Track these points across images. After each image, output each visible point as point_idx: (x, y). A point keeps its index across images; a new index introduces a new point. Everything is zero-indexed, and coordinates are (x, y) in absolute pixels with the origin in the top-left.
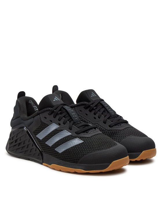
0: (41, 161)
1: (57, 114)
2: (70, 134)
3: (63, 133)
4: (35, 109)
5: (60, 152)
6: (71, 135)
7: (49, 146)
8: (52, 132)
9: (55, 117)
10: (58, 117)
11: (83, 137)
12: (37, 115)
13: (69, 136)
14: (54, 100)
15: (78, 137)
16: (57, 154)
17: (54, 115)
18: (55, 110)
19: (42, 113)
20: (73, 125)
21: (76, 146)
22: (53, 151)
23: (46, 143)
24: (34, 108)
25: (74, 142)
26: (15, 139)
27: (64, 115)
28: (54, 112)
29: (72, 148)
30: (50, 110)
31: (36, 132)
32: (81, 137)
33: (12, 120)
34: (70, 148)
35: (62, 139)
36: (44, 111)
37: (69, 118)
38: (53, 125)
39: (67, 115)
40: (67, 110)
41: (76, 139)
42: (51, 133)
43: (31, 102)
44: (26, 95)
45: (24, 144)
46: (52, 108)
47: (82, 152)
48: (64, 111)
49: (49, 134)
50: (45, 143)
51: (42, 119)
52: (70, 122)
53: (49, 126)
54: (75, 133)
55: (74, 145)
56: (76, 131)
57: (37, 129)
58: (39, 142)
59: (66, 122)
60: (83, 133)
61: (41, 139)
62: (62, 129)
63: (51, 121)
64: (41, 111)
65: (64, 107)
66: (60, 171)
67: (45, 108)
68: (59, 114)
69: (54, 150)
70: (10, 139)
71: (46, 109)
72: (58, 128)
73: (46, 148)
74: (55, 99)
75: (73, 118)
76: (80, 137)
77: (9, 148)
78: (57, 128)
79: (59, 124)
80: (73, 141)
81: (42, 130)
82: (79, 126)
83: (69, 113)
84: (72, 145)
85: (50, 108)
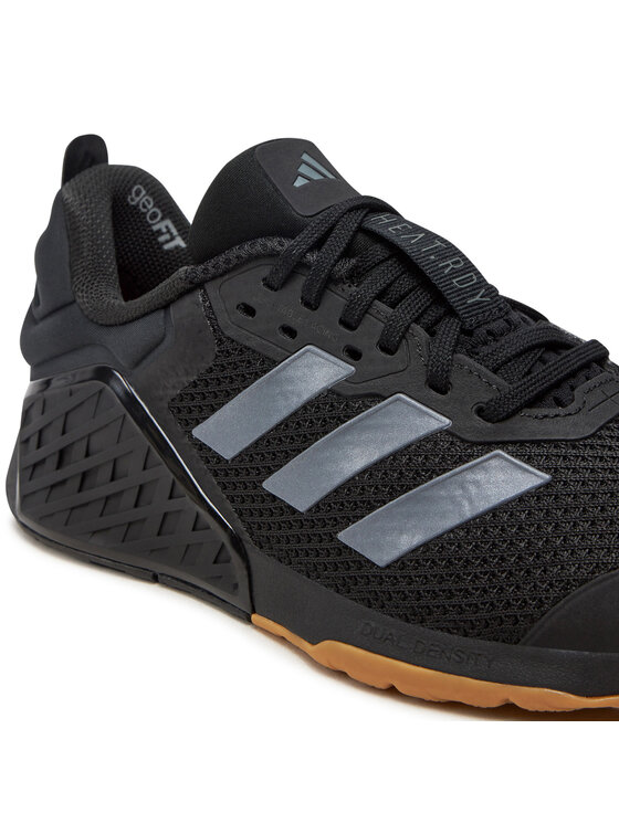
0: (241, 601)
1: (331, 281)
2: (439, 422)
3: (387, 421)
4: (167, 242)
5: (382, 557)
6: (448, 432)
7: (294, 511)
8: (304, 407)
9: (311, 304)
10: (335, 301)
11: (538, 443)
12: (188, 291)
13: (432, 438)
14: (300, 182)
15: (502, 444)
16: (352, 573)
17: (307, 288)
18: (311, 249)
19: (222, 275)
20: (454, 352)
21: (494, 511)
22: (325, 545)
23: (271, 485)
24: (159, 233)
25: (477, 483)
26: (54, 442)
27: (381, 284)
28: (307, 266)
29: (466, 526)
30: (273, 255)
31: (187, 403)
32: (522, 443)
33: (31, 319)
34: (452, 531)
35: (382, 461)
36: (235, 261)
37: (421, 299)
38: (310, 359)
39: (406, 283)
40: (396, 240)
41: (494, 463)
42: (295, 414)
43: (141, 199)
44: (114, 159)
45: (112, 479)
46: (287, 243)
47: (554, 564)
48: (378, 252)
49: (285, 424)
50: (257, 485)
51: (223, 320)
52: (431, 331)
53: (275, 363)
54: (480, 412)
55: (483, 506)
56: (485, 397)
57: (195, 384)
58: (216, 475)
59: (403, 337)
60: (536, 411)
61: (228, 453)
62: (375, 386)
63: (290, 332)
64: (210, 265)
65: (374, 227)
66: (391, 691)
67: (241, 242)
68: (340, 280)
69: (332, 538)
70: (23, 442)
71: (246, 249)
72: (349, 380)
73: (266, 519)
74: (303, 169)
75: (453, 299)
76: (514, 443)
77: (24, 498)
78: (338, 384)
79: (353, 354)
80: (470, 476)
81: (229, 396)
82: (501, 357)
83: (422, 263)
84: (466, 503)
85: (273, 243)
